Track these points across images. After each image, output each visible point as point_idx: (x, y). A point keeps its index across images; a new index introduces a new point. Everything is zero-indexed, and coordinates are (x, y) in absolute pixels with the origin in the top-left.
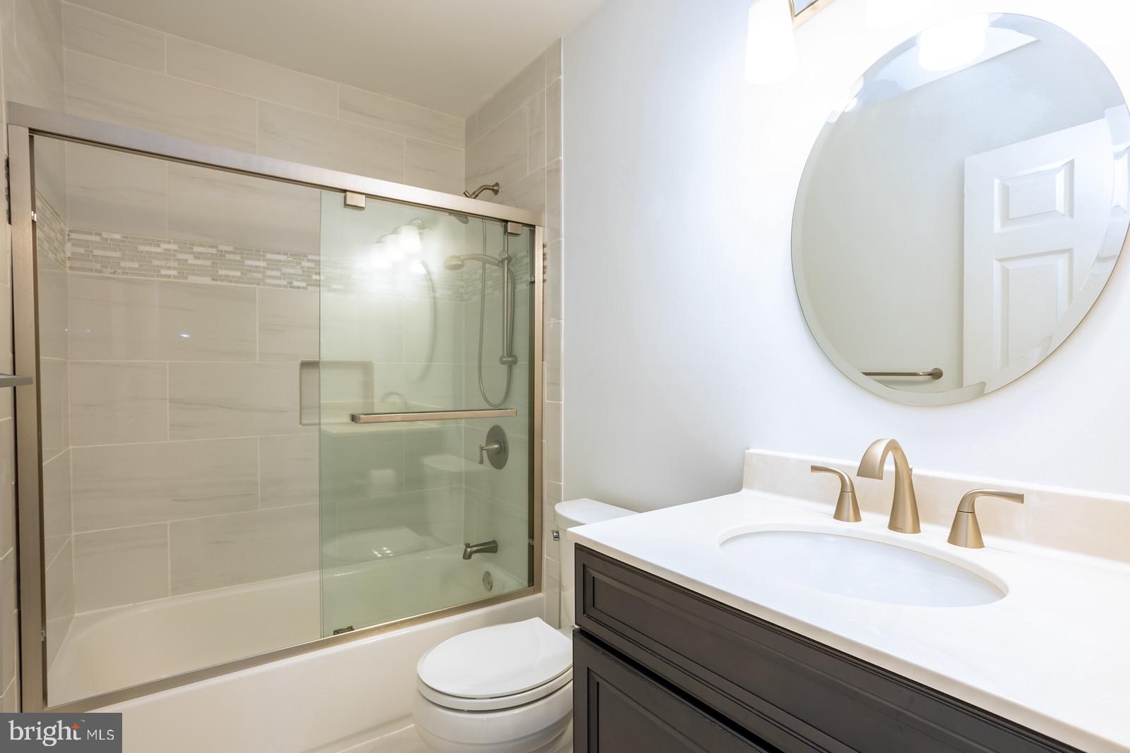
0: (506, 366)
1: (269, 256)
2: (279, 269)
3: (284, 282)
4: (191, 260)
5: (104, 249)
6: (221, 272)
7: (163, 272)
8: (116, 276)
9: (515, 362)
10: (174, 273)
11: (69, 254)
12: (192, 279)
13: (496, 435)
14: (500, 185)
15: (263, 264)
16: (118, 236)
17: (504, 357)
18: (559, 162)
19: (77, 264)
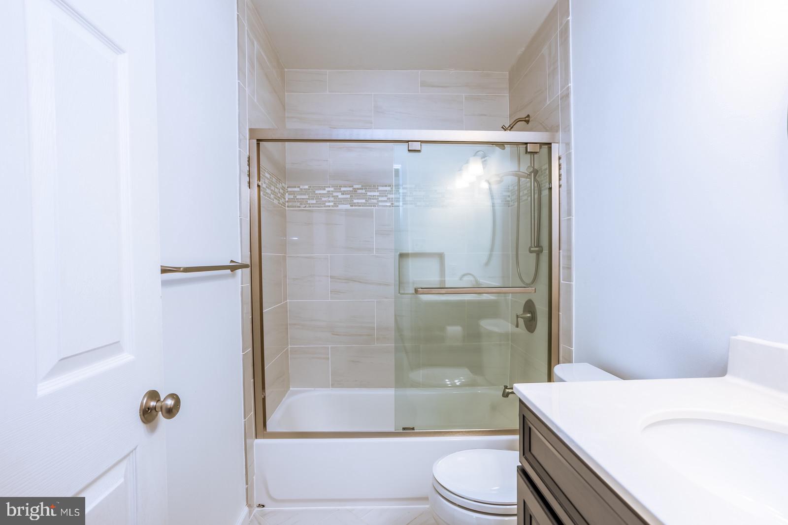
0: (535, 254)
1: (381, 188)
2: (386, 196)
3: (389, 204)
4: (340, 196)
5: (301, 194)
6: (355, 201)
7: (327, 204)
8: (306, 208)
9: (541, 251)
10: (332, 204)
11: (287, 199)
12: (341, 207)
13: (529, 306)
14: (530, 116)
15: (377, 194)
16: (307, 187)
17: (533, 248)
18: (568, 88)
19: (290, 204)
